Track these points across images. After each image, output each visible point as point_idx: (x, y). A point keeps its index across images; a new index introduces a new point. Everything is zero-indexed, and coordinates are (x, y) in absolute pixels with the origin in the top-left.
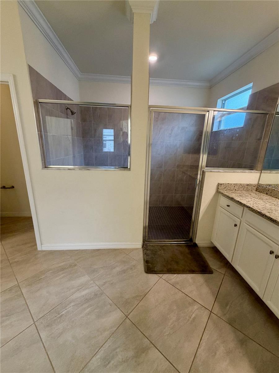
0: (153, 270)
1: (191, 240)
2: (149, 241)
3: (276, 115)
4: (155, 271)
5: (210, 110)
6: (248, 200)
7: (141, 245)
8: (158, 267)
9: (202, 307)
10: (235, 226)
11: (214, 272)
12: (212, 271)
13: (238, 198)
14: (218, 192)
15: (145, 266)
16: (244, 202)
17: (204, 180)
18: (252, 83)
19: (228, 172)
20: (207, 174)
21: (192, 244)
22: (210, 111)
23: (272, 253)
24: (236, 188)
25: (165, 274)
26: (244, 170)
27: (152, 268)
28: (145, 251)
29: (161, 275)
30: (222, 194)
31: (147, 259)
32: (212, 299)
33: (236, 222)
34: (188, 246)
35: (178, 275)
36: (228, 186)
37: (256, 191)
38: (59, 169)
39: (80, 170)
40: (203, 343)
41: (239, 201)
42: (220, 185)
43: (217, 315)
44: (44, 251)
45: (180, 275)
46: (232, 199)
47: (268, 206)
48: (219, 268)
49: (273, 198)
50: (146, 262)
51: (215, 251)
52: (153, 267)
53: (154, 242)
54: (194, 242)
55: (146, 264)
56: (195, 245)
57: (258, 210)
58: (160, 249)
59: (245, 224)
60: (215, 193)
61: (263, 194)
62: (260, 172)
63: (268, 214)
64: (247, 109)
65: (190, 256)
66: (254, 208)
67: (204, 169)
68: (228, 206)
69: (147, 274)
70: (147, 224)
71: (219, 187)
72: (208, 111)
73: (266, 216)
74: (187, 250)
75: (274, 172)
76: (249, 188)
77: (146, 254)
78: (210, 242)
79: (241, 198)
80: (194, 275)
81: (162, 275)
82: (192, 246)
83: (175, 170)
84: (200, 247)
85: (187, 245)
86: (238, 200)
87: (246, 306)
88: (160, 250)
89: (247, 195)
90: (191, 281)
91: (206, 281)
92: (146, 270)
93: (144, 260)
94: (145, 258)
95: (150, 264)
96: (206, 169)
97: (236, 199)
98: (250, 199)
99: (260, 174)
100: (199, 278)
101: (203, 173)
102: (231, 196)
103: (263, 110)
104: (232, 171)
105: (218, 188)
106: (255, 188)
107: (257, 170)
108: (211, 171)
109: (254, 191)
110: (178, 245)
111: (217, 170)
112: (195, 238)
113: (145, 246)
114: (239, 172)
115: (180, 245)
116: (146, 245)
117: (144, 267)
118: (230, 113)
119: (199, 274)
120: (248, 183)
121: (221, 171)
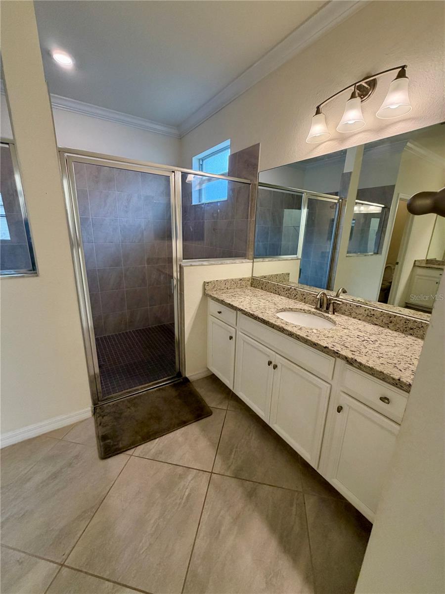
0: (116, 449)
1: (179, 374)
2: (106, 399)
3: (259, 187)
4: (119, 449)
5: (177, 170)
6: (241, 300)
7: (91, 412)
8: (125, 440)
9: (198, 473)
10: (230, 339)
11: (213, 412)
12: (211, 410)
13: (230, 300)
14: (205, 295)
15: (99, 447)
16: (235, 304)
17: (183, 279)
18: (230, 140)
19: (214, 264)
20: (186, 270)
21: (182, 380)
22: (175, 172)
23: (270, 363)
24: (228, 286)
25: (138, 447)
26: (233, 260)
27: (115, 445)
28: (98, 419)
29: (130, 452)
30: (211, 296)
31: (104, 434)
32: (211, 453)
33: (230, 333)
34: (175, 386)
35: (161, 438)
36: (216, 284)
37: (251, 286)
40: (203, 527)
41: (230, 304)
42: (207, 284)
43: (219, 474)
45: (164, 437)
46: (222, 302)
47: (262, 303)
48: (221, 403)
49: (268, 293)
50: (103, 438)
51: (213, 380)
52: (116, 443)
53: (116, 397)
54: (183, 376)
55: (102, 443)
56: (186, 380)
57: (251, 312)
58: (129, 405)
59: (240, 333)
60: (202, 296)
61: (258, 290)
62: (252, 261)
63: (260, 316)
64: (229, 176)
65: (179, 400)
66: (246, 310)
67: (181, 263)
68: (220, 312)
69: (104, 460)
70: (97, 370)
71: (207, 288)
72: (173, 172)
73: (259, 318)
74: (173, 393)
75: (267, 260)
76: (243, 283)
77: (100, 424)
78: (206, 369)
79: (233, 299)
80: (186, 427)
81: (133, 450)
82: (182, 383)
83: (145, 267)
84: (192, 382)
85: (174, 384)
86: (229, 302)
87: (254, 441)
88: (129, 408)
89: (240, 293)
90: (180, 439)
91: (204, 430)
92: (103, 454)
93: (98, 437)
94: (100, 432)
95: (109, 441)
96: (185, 262)
97: (227, 302)
98: (243, 299)
99: (252, 263)
100: (193, 430)
101: (181, 267)
102: (221, 298)
103: (245, 178)
104: (219, 263)
105: (204, 289)
106: (249, 283)
107: (248, 259)
108: (191, 265)
109: (249, 287)
110: (159, 389)
111: (201, 263)
112: (183, 370)
113: (98, 411)
114: (228, 263)
115: (162, 389)
116: (100, 408)
117: (98, 449)
118: (210, 179)
119: (194, 423)
120: (241, 277)
121: (205, 263)
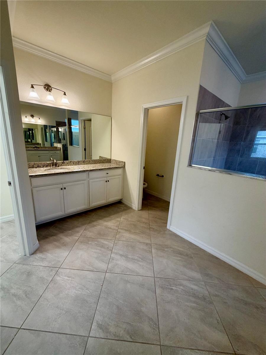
38: (200, 169)
39: (220, 172)
44: (171, 231)
